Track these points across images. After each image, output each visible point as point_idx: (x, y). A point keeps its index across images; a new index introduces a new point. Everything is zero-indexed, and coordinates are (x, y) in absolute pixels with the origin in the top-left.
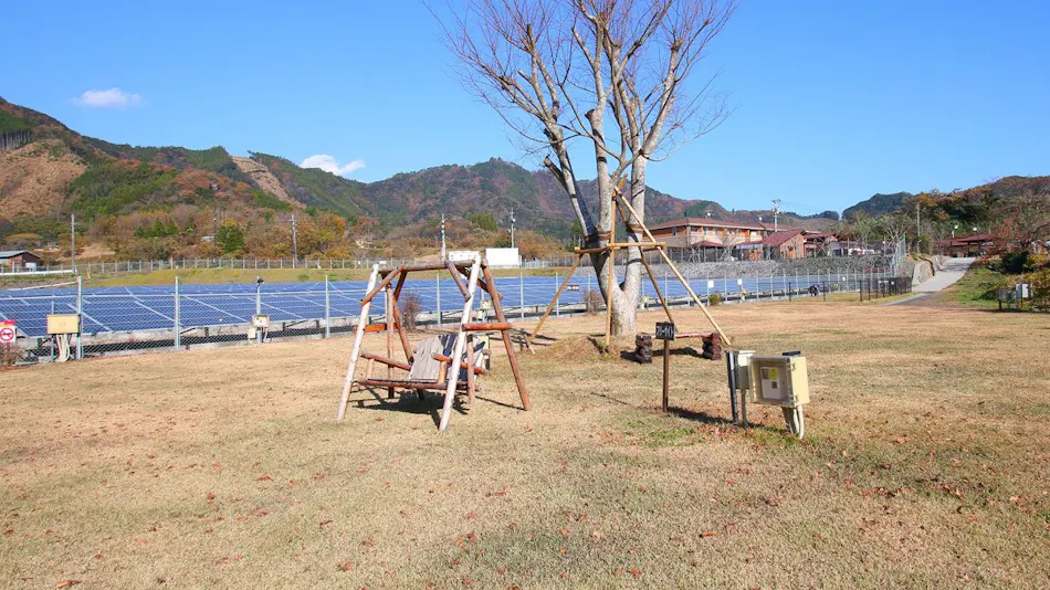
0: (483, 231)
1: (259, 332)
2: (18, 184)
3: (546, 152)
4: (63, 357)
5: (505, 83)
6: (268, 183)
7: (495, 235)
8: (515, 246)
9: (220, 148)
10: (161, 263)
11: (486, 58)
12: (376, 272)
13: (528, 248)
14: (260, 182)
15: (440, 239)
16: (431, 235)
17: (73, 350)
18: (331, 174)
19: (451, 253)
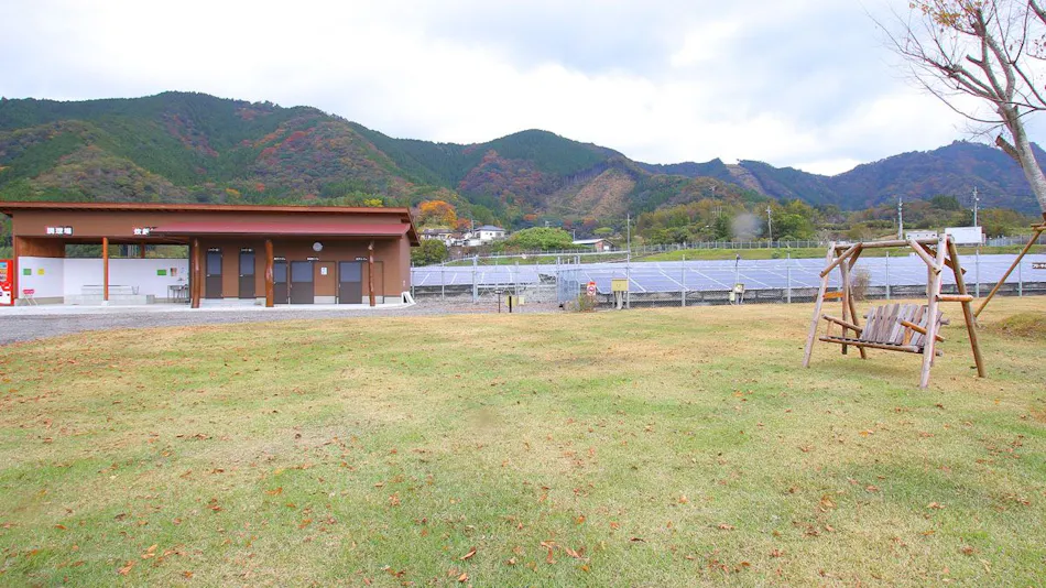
0: (943, 211)
1: (738, 297)
2: (601, 197)
3: (998, 131)
4: (619, 307)
5: (952, 71)
6: (751, 184)
7: (958, 214)
8: (978, 225)
9: (718, 159)
10: (678, 246)
11: (931, 51)
12: (833, 249)
13: (994, 226)
14: (745, 183)
15: (898, 220)
16: (888, 218)
17: (624, 303)
18: (800, 171)
19: (908, 233)
